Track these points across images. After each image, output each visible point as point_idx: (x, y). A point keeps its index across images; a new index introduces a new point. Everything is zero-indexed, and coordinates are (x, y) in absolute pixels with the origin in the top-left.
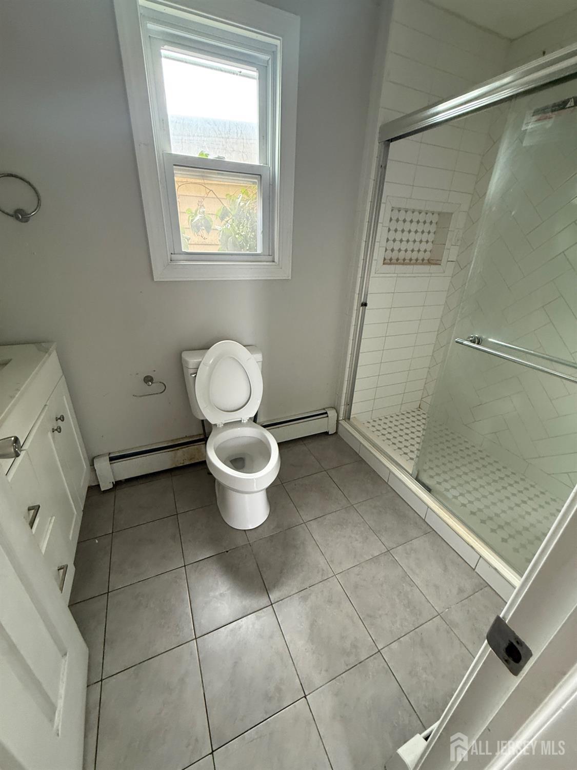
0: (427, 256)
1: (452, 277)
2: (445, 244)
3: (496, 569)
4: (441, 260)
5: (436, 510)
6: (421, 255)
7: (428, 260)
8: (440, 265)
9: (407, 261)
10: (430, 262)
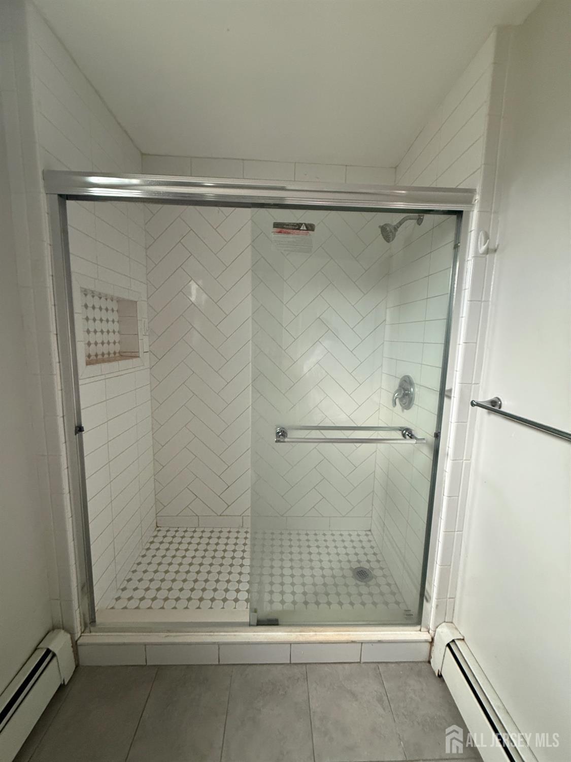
0: (117, 348)
1: (151, 369)
2: (138, 334)
3: (380, 642)
4: (138, 352)
5: (301, 639)
6: (112, 348)
7: (119, 352)
8: (139, 357)
9: (100, 357)
10: (123, 356)
